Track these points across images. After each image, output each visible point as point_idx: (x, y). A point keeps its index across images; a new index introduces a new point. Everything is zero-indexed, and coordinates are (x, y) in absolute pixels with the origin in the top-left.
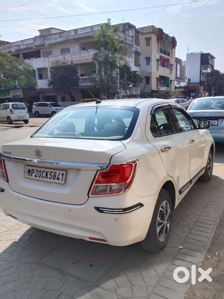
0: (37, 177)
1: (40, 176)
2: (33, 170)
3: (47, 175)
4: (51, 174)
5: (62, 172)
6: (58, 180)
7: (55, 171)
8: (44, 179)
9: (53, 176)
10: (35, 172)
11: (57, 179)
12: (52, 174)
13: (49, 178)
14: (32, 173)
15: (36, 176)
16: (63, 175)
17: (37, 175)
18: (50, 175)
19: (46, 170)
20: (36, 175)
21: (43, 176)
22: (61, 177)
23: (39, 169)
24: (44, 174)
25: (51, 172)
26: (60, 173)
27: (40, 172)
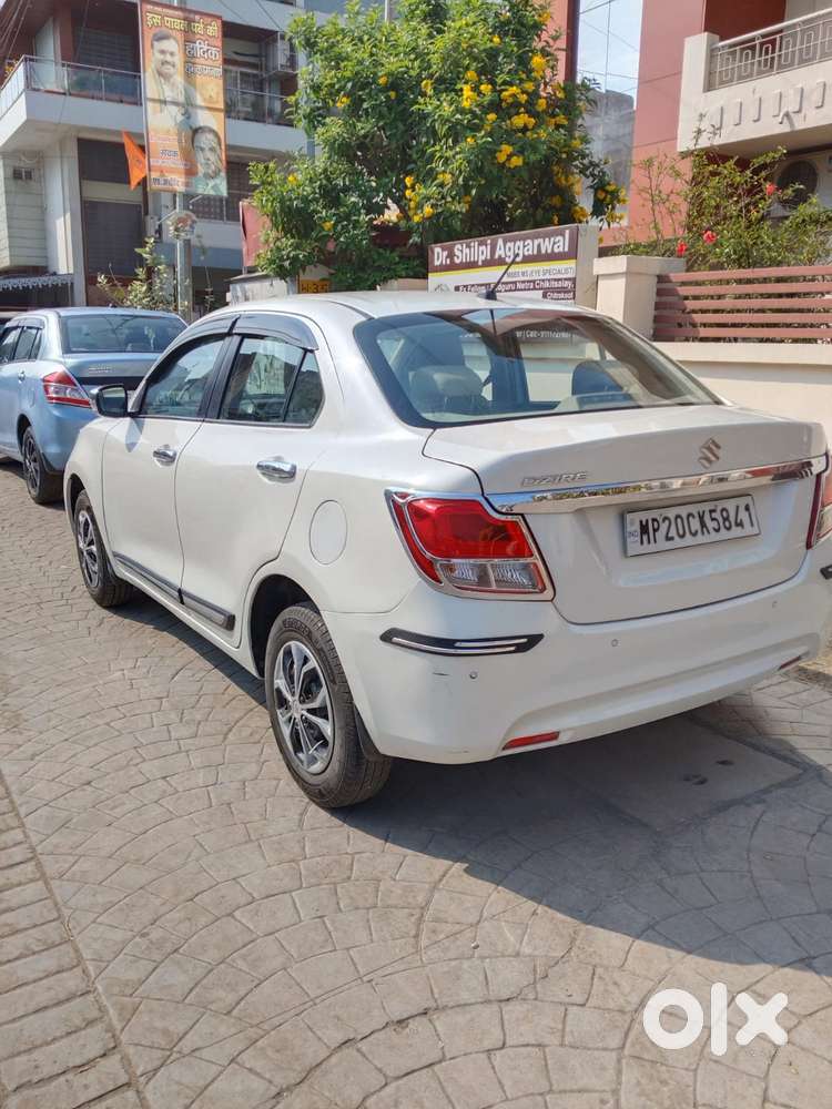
0: (672, 539)
1: (681, 532)
2: (654, 520)
3: (703, 525)
4: (714, 515)
5: (742, 502)
6: (740, 528)
7: (720, 505)
8: (700, 539)
9: (721, 520)
10: (664, 527)
11: (737, 525)
12: (717, 515)
13: (714, 529)
14: (655, 530)
15: (669, 539)
16: (747, 508)
17: (673, 533)
18: (713, 519)
19: (693, 509)
20: (670, 535)
21: (693, 531)
22: (743, 515)
23: (671, 513)
24: (695, 525)
25: (711, 511)
26: (738, 507)
27: (679, 520)
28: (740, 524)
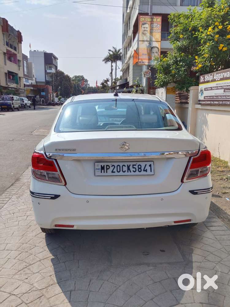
0: (114, 172)
1: (119, 171)
2: (107, 166)
3: (129, 169)
4: (134, 166)
5: (148, 164)
6: (145, 172)
7: (139, 163)
8: (126, 173)
9: (137, 169)
10: (111, 168)
11: (144, 170)
12: (136, 167)
13: (133, 171)
14: (107, 169)
15: (112, 172)
16: (150, 166)
17: (115, 170)
18: (133, 168)
19: (126, 164)
20: (114, 171)
21: (124, 171)
22: (148, 168)
23: (116, 164)
24: (125, 169)
25: (133, 165)
26: (146, 165)
27: (118, 167)
28: (146, 171)
